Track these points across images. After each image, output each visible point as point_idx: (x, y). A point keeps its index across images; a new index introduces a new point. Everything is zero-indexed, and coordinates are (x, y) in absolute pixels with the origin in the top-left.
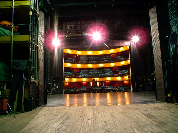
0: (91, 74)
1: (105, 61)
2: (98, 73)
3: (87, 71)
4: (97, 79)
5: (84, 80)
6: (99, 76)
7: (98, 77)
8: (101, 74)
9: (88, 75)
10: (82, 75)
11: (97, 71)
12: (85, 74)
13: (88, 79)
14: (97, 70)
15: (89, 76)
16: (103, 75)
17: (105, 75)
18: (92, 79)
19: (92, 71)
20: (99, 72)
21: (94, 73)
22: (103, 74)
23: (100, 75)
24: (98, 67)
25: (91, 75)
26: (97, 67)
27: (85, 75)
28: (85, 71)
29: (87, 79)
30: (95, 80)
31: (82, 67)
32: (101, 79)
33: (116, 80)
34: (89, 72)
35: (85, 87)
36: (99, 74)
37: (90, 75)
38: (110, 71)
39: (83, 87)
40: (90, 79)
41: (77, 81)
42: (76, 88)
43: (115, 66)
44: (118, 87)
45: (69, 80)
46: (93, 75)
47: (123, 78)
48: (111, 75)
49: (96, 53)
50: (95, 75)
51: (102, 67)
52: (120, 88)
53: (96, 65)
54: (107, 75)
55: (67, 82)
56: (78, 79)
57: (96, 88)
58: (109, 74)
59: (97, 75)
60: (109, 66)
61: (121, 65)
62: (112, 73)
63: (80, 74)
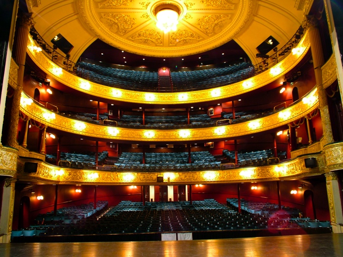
0: (153, 163)
1: (194, 123)
2: (172, 161)
3: (140, 155)
4: (170, 176)
5: (128, 178)
6: (175, 167)
7: (175, 170)
8: (183, 162)
9: (142, 165)
10: (123, 165)
11: (171, 155)
12: (134, 161)
13: (140, 174)
14: (169, 153)
15: (145, 167)
16: (187, 165)
17: (193, 164)
18: (155, 176)
19: (156, 156)
20: (177, 157)
21: (161, 161)
22: (188, 163)
23: (178, 165)
24: (174, 140)
25: (153, 165)
26: (171, 140)
27: (134, 165)
28: (136, 155)
29: (136, 174)
30: (165, 180)
31: (124, 139)
32: (183, 177)
33: (237, 179)
34: (144, 156)
35: (133, 204)
36: (178, 162)
37: (148, 165)
38: (207, 156)
39: (128, 203)
40: (147, 175)
41: (101, 181)
42: (103, 206)
43: (228, 136)
44: (232, 203)
45: (69, 175)
46: (158, 165)
47: (264, 173)
48: (213, 166)
49: (170, 100)
50: (164, 166)
51: (188, 140)
52: (243, 208)
53: (166, 132)
54: (202, 164)
55: (59, 181)
56: (106, 174)
57: (166, 208)
58: (207, 164)
59: (170, 165)
60: (209, 135)
61: (249, 133)
62: (215, 161)
63: (119, 160)
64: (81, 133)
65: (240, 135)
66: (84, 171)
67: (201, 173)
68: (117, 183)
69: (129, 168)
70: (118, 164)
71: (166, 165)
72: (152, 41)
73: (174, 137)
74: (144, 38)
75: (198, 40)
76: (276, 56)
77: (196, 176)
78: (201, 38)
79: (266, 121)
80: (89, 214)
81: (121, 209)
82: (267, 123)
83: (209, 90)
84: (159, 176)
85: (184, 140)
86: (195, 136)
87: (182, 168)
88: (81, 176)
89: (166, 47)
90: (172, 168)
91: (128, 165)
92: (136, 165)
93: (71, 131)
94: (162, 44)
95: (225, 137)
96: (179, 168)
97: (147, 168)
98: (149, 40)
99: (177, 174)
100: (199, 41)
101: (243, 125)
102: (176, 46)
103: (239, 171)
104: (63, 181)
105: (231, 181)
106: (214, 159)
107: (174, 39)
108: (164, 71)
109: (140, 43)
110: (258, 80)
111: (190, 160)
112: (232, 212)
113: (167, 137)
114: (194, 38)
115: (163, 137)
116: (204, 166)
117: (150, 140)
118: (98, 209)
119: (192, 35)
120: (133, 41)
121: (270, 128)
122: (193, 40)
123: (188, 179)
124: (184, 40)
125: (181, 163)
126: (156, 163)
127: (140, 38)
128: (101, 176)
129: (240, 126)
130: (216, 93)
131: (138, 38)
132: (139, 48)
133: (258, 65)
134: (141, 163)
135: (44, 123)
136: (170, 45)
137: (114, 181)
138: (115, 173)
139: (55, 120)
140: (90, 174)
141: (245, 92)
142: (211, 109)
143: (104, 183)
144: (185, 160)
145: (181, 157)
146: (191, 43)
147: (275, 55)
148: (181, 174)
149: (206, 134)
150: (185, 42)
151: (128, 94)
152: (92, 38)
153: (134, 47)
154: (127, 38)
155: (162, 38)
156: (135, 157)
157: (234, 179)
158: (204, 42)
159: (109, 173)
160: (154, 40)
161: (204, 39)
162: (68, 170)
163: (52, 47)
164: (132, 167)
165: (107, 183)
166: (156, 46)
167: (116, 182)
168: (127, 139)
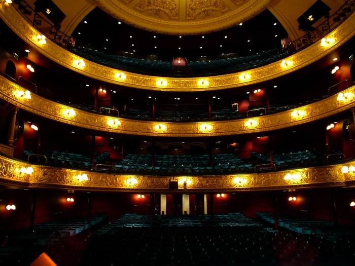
0: (165, 166)
1: (217, 116)
2: (189, 163)
3: (149, 157)
6: (193, 171)
7: (192, 174)
8: (203, 165)
9: (151, 168)
10: (125, 166)
11: (187, 158)
12: (141, 163)
14: (184, 156)
15: (154, 170)
16: (208, 168)
17: (216, 168)
18: (166, 181)
21: (175, 163)
22: (209, 166)
23: (196, 168)
24: (192, 135)
25: (164, 169)
26: (188, 135)
27: (140, 168)
28: (144, 157)
30: (180, 186)
31: (128, 133)
33: (279, 185)
34: (154, 158)
36: (196, 166)
37: (158, 168)
41: (93, 186)
42: (101, 219)
43: (263, 130)
44: (264, 218)
45: (44, 175)
46: (170, 169)
47: (321, 175)
48: (242, 169)
49: (186, 86)
50: (178, 169)
51: (210, 135)
52: (282, 224)
53: (182, 125)
54: (227, 167)
55: (29, 184)
56: (101, 177)
57: (181, 223)
58: (234, 167)
59: (186, 169)
60: (238, 129)
61: (292, 125)
62: (243, 164)
63: (122, 162)
64: (69, 123)
65: (279, 127)
66: (68, 170)
67: (229, 177)
68: (116, 189)
69: (134, 170)
70: (120, 166)
71: (181, 168)
72: (165, 13)
73: (192, 132)
74: (155, 8)
75: (223, 11)
76: (328, 24)
77: (221, 182)
78: (226, 9)
79: (316, 108)
80: (78, 231)
81: (122, 224)
82: (318, 111)
83: (236, 74)
84: (172, 181)
85: (204, 135)
86: (220, 131)
87: (202, 171)
88: (63, 178)
89: (182, 21)
90: (189, 172)
91: (133, 167)
92: (143, 168)
93: (56, 119)
94: (177, 18)
95: (259, 131)
96: (198, 171)
97: (157, 171)
98: (161, 10)
99: (196, 178)
100: (223, 13)
101: (283, 115)
102: (194, 20)
103: (283, 174)
104: (35, 184)
105: (270, 187)
106: (242, 161)
107: (192, 9)
108: (179, 62)
109: (150, 15)
110: (302, 57)
111: (212, 163)
112: (270, 230)
113: (183, 132)
114: (218, 9)
115: (177, 132)
116: (230, 170)
117: (161, 135)
118: (93, 223)
119: (215, 4)
120: (141, 12)
121: (322, 116)
122: (216, 11)
123: (210, 186)
124: (205, 11)
125: (200, 166)
126: (168, 166)
127: (150, 8)
128: (92, 179)
129: (279, 116)
130: (245, 77)
131: (148, 8)
132: (149, 22)
133: (301, 39)
134: (150, 165)
135: (14, 103)
136: (188, 18)
137: (111, 187)
138: (112, 176)
139: (32, 102)
140: (77, 175)
141: (284, 73)
142: (235, 104)
143: (97, 188)
144: (204, 163)
145: (200, 159)
146: (214, 16)
147: (327, 22)
148: (201, 178)
149: (234, 128)
150: (207, 14)
151: (135, 79)
152: (89, 5)
153: (143, 20)
154: (134, 9)
155: (177, 8)
156: (142, 159)
157: (276, 185)
158: (230, 14)
159: (105, 175)
160: (167, 11)
161: (230, 10)
162: (42, 168)
163: (34, 9)
164: (138, 170)
165: (101, 188)
166: (170, 19)
167: (114, 187)
168: (131, 133)
